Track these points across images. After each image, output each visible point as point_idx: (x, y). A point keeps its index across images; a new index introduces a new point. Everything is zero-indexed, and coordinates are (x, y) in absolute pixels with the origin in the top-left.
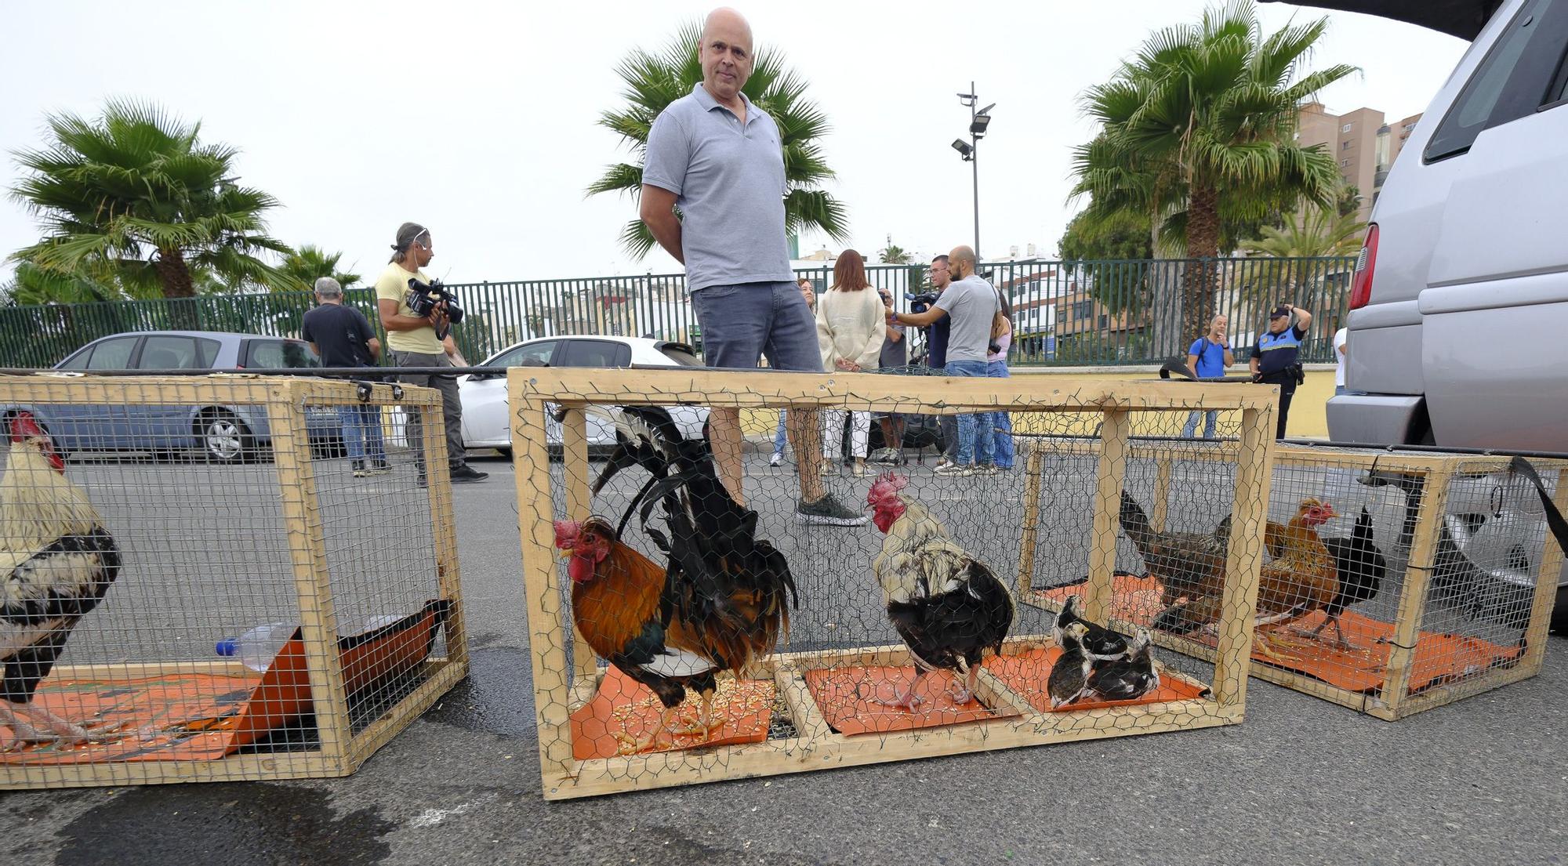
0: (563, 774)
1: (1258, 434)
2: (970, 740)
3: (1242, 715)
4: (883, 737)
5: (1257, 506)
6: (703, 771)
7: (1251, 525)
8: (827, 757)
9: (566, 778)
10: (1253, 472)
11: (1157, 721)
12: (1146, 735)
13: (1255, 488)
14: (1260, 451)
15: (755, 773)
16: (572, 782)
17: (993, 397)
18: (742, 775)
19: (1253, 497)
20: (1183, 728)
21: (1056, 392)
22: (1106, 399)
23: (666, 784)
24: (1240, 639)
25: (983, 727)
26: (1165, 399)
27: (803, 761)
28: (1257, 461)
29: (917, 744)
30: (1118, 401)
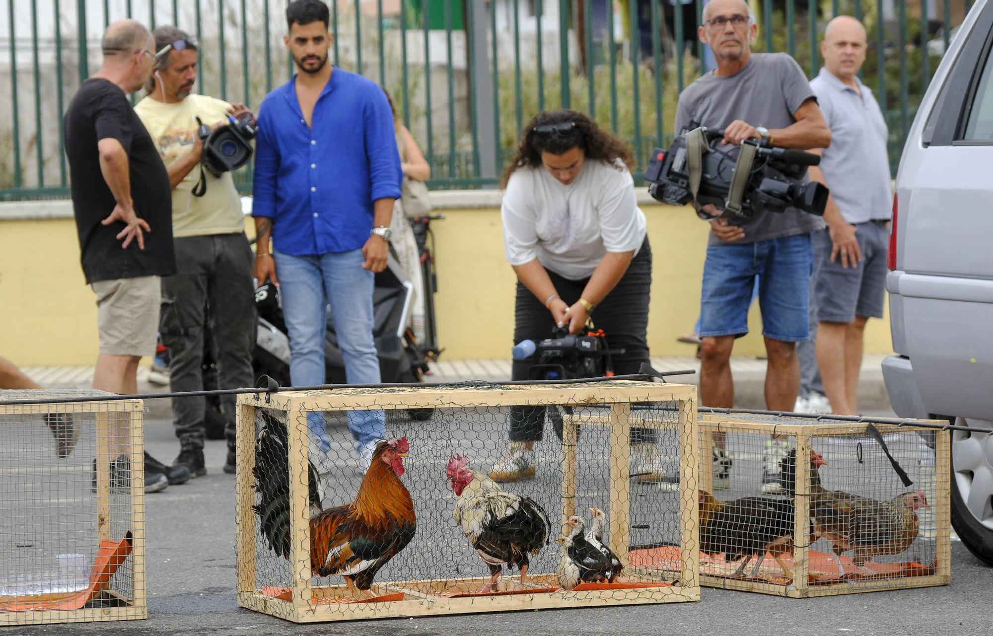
0: (308, 608)
1: (686, 415)
2: (523, 601)
3: (699, 595)
4: (473, 598)
5: (691, 458)
6: (377, 611)
7: (688, 470)
8: (442, 607)
9: (309, 610)
10: (686, 439)
11: (640, 596)
12: (634, 605)
13: (688, 448)
14: (688, 425)
15: (404, 614)
16: (311, 612)
17: (527, 401)
18: (397, 615)
19: (687, 453)
20: (659, 602)
21: (562, 396)
22: (590, 399)
23: (358, 618)
24: (691, 544)
25: (531, 595)
26: (626, 397)
27: (429, 609)
28: (688, 431)
29: (492, 602)
30: (598, 400)
